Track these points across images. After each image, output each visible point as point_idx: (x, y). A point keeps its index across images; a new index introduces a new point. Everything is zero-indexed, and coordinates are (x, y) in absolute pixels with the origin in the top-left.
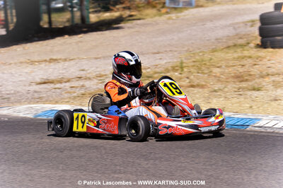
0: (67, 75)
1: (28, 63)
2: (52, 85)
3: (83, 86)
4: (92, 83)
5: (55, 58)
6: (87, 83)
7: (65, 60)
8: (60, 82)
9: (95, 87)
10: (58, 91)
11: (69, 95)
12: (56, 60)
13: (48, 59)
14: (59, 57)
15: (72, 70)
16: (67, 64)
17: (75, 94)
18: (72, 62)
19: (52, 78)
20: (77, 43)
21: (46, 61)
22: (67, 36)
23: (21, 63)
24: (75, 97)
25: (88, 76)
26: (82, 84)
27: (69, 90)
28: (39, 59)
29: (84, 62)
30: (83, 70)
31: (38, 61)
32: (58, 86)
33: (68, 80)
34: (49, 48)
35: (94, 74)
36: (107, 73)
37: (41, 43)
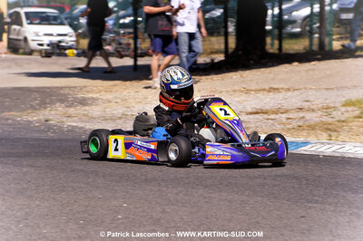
0: (286, 106)
1: (242, 92)
2: (266, 116)
3: (303, 117)
4: (315, 115)
5: (276, 86)
6: (309, 116)
7: (289, 90)
8: (276, 112)
9: (317, 119)
10: (270, 121)
11: (282, 126)
12: (277, 89)
13: (267, 88)
14: (281, 86)
15: (294, 100)
16: (289, 94)
17: (290, 126)
18: (296, 92)
19: (268, 107)
20: (307, 71)
21: (264, 90)
22: (296, 63)
23: (235, 91)
24: (289, 129)
25: (312, 107)
26: (301, 115)
27: (284, 121)
29: (311, 92)
30: (307, 101)
31: (255, 91)
32: (272, 116)
33: (286, 112)
34: (272, 76)
35: (320, 106)
36: (338, 105)
37: (263, 70)
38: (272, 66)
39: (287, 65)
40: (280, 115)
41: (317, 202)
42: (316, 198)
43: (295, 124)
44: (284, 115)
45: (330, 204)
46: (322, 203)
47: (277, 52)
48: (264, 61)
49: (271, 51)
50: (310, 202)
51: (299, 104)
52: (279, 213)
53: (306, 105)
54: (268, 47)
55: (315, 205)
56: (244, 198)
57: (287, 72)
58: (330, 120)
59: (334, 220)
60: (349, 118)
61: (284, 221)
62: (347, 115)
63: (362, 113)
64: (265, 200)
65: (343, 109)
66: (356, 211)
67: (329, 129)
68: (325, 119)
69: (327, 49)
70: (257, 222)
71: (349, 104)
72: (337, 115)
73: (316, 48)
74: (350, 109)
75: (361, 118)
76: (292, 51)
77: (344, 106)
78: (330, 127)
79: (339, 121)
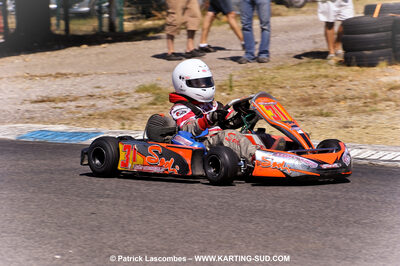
0: (75, 93)
1: (25, 78)
2: (53, 104)
3: (94, 105)
4: (107, 102)
5: (63, 72)
6: (100, 103)
7: (78, 75)
8: (64, 100)
9: (109, 107)
10: (59, 110)
11: (71, 115)
12: (65, 74)
13: (53, 74)
14: (70, 71)
15: (83, 86)
16: (78, 79)
17: (80, 115)
18: (86, 78)
19: (54, 95)
20: (97, 55)
21: (50, 75)
22: (85, 46)
23: (17, 77)
24: (79, 118)
25: (103, 94)
26: (92, 103)
27: (74, 109)
28: (44, 73)
29: (102, 78)
30: (98, 87)
31: (40, 76)
32: (60, 105)
33: (75, 99)
34: (58, 60)
35: (112, 92)
36: (130, 91)
37: (48, 53)
38: (59, 49)
39: (75, 48)
40: (69, 103)
41: (108, 196)
42: (107, 192)
43: (85, 112)
44: (73, 104)
45: (123, 198)
46: (114, 197)
47: (63, 33)
48: (49, 44)
49: (57, 32)
50: (102, 197)
51: (90, 91)
52: (67, 210)
53: (97, 92)
54: (53, 28)
55: (106, 200)
56: (28, 195)
57: (75, 56)
58: (123, 108)
59: (126, 215)
60: (142, 105)
61: (73, 219)
62: (140, 102)
63: (156, 99)
64: (52, 196)
65: (136, 95)
66: (149, 204)
67: (123, 118)
68: (118, 106)
69: (118, 30)
70: (43, 221)
71: (142, 89)
72: (131, 102)
73: (105, 28)
74: (143, 95)
75: (155, 104)
76: (80, 34)
77: (137, 91)
78: (123, 115)
79: (132, 109)
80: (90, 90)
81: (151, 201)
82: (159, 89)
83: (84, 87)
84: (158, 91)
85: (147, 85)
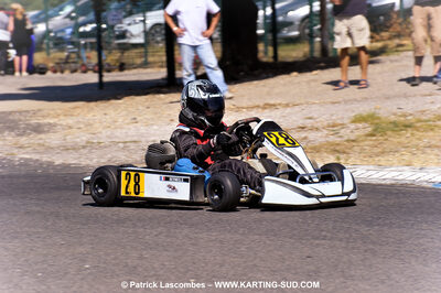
0: (285, 125)
1: (232, 110)
3: (305, 138)
4: (320, 134)
5: (272, 102)
6: (312, 136)
7: (287, 105)
9: (323, 140)
12: (274, 105)
13: (262, 104)
14: (278, 102)
16: (289, 110)
18: (297, 108)
20: (308, 82)
21: (258, 106)
22: (295, 74)
25: (316, 126)
26: (303, 136)
28: (251, 104)
29: (313, 108)
30: (310, 118)
31: (247, 108)
34: (266, 89)
35: (325, 124)
36: (346, 121)
37: (255, 82)
38: (267, 77)
39: (284, 76)
41: (324, 238)
42: (324, 233)
45: (341, 240)
46: (331, 239)
47: (271, 60)
48: (256, 72)
49: (265, 60)
50: (317, 238)
51: (301, 123)
52: (280, 253)
53: (309, 123)
54: (261, 55)
55: (322, 242)
56: (237, 237)
57: (285, 85)
58: (338, 140)
59: (345, 259)
60: (360, 136)
61: (287, 263)
62: (357, 133)
63: (375, 130)
64: (264, 238)
65: (353, 126)
66: (371, 246)
67: (338, 151)
68: (332, 139)
69: (331, 55)
70: (255, 265)
71: (359, 119)
72: (346, 133)
73: (317, 54)
74: (360, 125)
75: (374, 135)
76: (290, 60)
77: (353, 122)
78: (338, 148)
79: (348, 141)
80: (301, 121)
81: (374, 243)
82: (379, 118)
83: (294, 118)
84: (376, 121)
85: (365, 114)
